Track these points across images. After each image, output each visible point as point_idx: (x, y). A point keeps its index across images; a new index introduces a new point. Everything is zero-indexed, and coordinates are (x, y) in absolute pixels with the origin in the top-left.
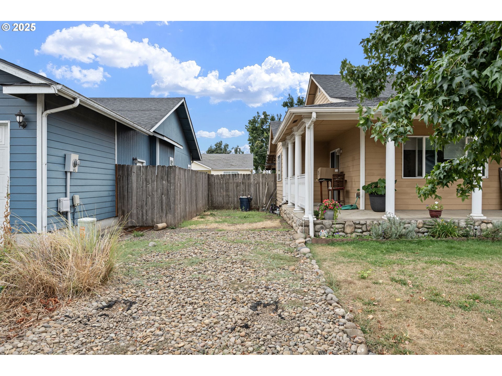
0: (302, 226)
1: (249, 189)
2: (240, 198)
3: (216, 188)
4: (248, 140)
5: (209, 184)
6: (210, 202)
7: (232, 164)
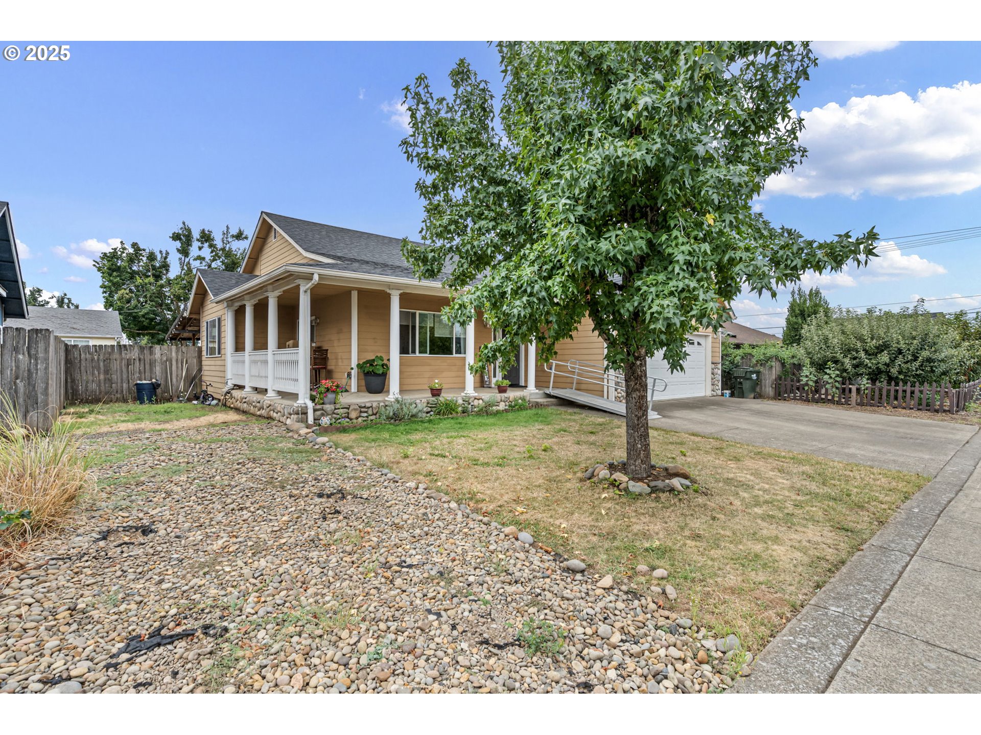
0: (298, 414)
1: (151, 370)
2: (137, 384)
3: (83, 368)
4: (101, 287)
5: (68, 362)
6: (70, 391)
7: (75, 326)
